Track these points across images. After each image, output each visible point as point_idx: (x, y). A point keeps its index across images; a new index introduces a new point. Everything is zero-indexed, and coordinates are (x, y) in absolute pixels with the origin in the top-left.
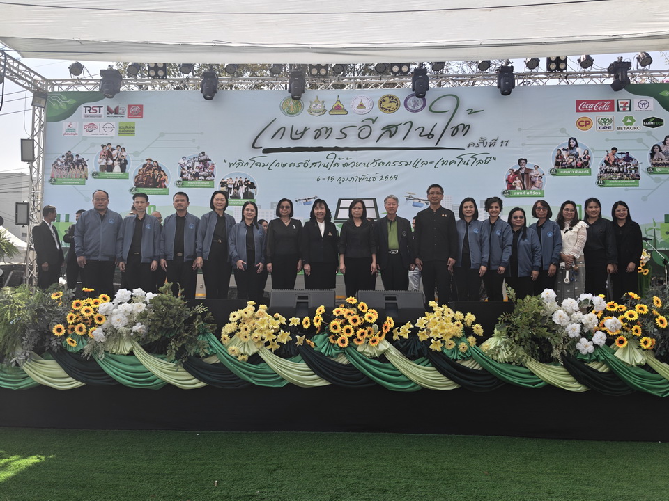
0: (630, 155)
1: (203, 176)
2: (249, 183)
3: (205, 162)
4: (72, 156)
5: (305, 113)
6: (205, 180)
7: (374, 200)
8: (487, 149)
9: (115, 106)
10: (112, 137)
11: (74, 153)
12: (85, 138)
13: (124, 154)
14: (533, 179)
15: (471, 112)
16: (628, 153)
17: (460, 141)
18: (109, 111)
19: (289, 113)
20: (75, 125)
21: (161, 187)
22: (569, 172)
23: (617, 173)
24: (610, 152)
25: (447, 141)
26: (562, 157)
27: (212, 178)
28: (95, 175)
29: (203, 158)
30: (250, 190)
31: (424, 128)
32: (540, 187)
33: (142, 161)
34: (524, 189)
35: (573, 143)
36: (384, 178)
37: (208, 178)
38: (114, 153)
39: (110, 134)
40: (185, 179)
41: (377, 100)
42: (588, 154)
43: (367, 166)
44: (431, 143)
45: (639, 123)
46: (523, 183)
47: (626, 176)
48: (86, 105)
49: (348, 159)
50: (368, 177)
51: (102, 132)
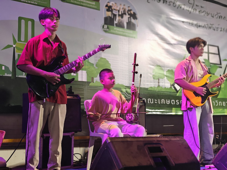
2: (132, 12)
7: (218, 47)
30: (133, 21)
36: (222, 30)
43: (213, 17)
49: (202, 7)
50: (214, 26)
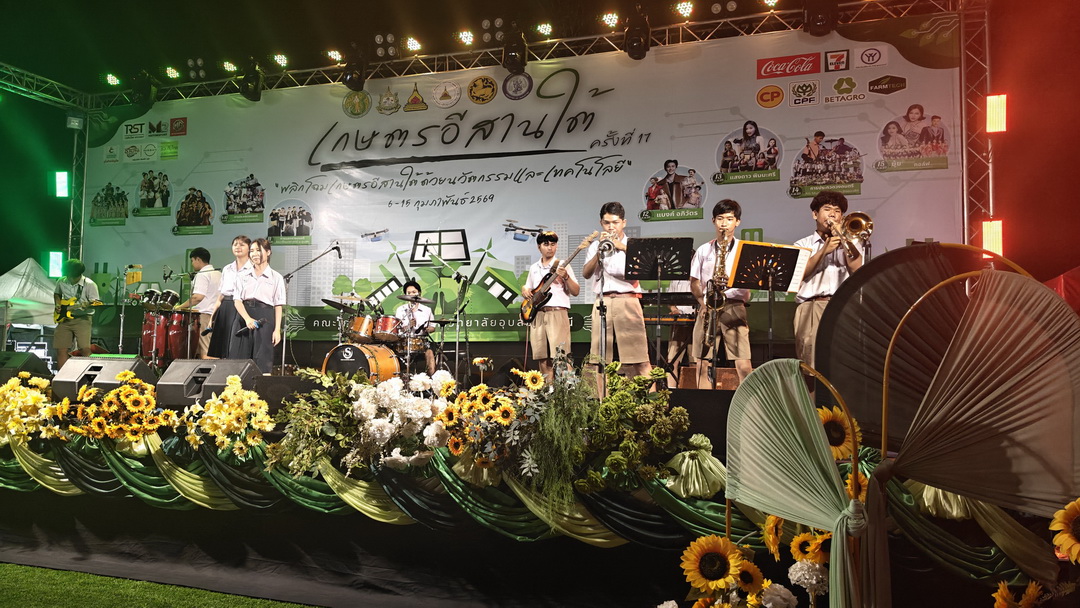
0: (848, 142)
1: (251, 207)
3: (253, 188)
4: (112, 189)
5: (373, 112)
6: (253, 212)
7: (463, 232)
8: (619, 149)
9: (158, 123)
10: (153, 162)
11: (114, 185)
12: (126, 165)
13: (166, 183)
14: (686, 192)
15: (596, 93)
16: (842, 140)
17: (580, 139)
18: (152, 128)
19: (354, 114)
20: (116, 150)
21: (205, 224)
22: (743, 177)
23: (823, 173)
24: (812, 140)
25: (562, 141)
26: (733, 154)
27: (261, 209)
28: (136, 212)
29: (251, 183)
30: (305, 223)
31: (529, 122)
32: (697, 204)
33: (185, 191)
34: (673, 207)
35: (750, 130)
36: (476, 199)
37: (257, 210)
38: (156, 182)
39: (152, 159)
40: (231, 213)
41: (466, 85)
42: (775, 145)
43: (454, 183)
44: (539, 145)
45: (861, 87)
46: (671, 199)
47: (838, 178)
48: (126, 123)
49: (428, 174)
50: (455, 198)
51: (144, 156)
